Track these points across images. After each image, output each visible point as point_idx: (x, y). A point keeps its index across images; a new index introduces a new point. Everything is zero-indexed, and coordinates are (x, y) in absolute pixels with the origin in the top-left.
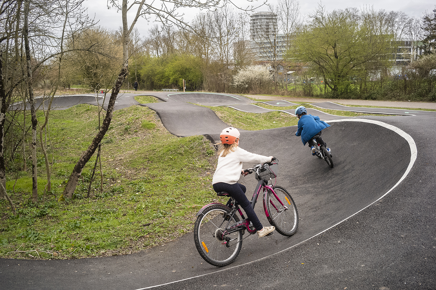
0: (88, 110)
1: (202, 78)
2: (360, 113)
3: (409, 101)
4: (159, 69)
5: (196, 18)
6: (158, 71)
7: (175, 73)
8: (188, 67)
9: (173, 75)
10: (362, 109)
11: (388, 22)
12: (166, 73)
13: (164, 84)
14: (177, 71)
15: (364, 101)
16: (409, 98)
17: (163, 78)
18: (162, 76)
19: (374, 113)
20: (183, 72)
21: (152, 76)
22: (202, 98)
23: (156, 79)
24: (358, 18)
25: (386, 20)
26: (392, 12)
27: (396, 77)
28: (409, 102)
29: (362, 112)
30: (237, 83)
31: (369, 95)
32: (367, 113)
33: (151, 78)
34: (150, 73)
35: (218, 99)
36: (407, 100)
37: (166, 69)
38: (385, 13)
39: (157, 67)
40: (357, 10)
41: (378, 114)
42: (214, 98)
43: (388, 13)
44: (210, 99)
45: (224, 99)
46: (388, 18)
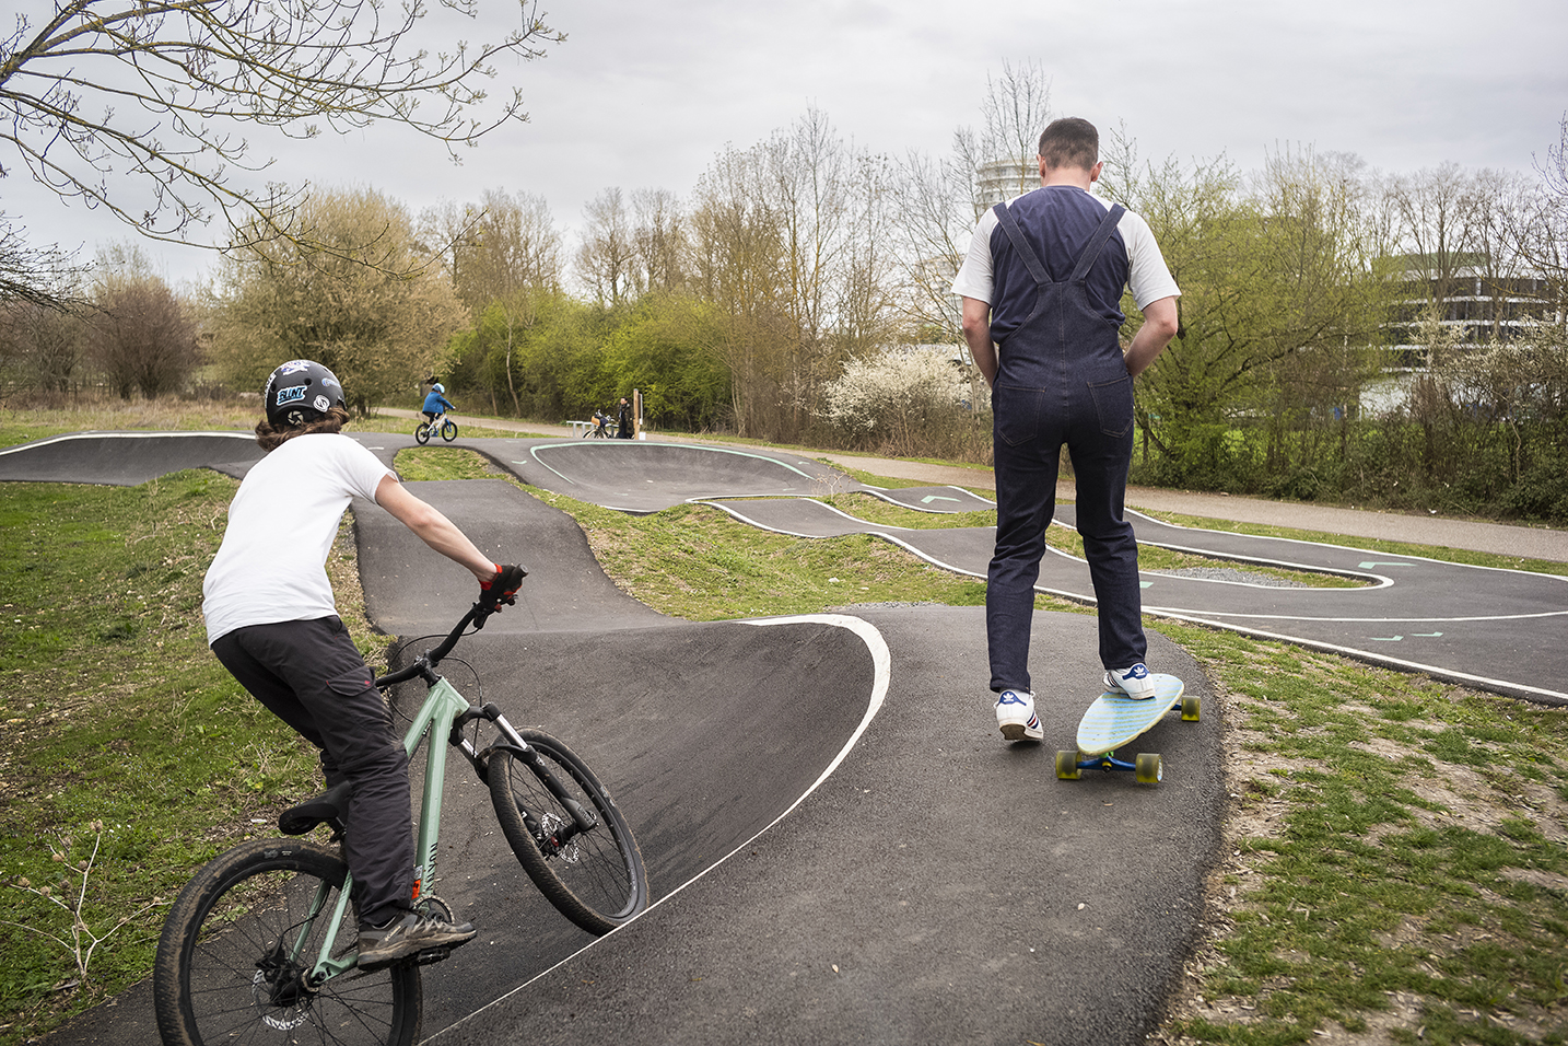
0: (195, 494)
1: (729, 383)
2: (1194, 558)
3: (1434, 512)
4: (584, 346)
5: (713, 167)
6: (579, 355)
7: (635, 363)
8: (679, 344)
9: (628, 369)
10: (1212, 540)
11: (1468, 209)
12: (606, 364)
13: (597, 402)
14: (644, 357)
15: (1267, 503)
16: (1434, 501)
17: (595, 382)
18: (593, 373)
19: (1243, 561)
20: (664, 361)
21: (557, 372)
22: (671, 465)
23: (572, 381)
24: (1360, 192)
25: (1464, 202)
26: (1486, 172)
27: (1392, 421)
28: (1431, 515)
29: (1200, 554)
30: (838, 413)
31: (1288, 481)
32: (1220, 558)
33: (553, 377)
34: (552, 361)
35: (726, 472)
36: (1422, 509)
37: (607, 348)
38: (1461, 176)
39: (577, 342)
41: (1258, 563)
42: (712, 465)
43: (1472, 178)
44: (698, 468)
45: (751, 471)
46: (1472, 194)
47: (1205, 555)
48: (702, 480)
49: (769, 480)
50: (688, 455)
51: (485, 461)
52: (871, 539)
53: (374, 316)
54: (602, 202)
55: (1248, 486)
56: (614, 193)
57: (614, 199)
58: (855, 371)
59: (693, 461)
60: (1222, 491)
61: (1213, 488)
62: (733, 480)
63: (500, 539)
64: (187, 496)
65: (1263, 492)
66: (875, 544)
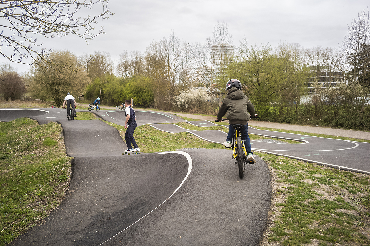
0: (24, 124)
1: (153, 97)
2: (263, 137)
3: (317, 126)
4: (119, 88)
5: (149, 46)
6: (117, 90)
7: (131, 92)
8: (141, 87)
9: (129, 93)
11: (324, 56)
12: (124, 92)
13: (122, 101)
14: (133, 90)
15: (279, 124)
16: (317, 123)
17: (121, 96)
18: (121, 94)
19: (274, 138)
20: (138, 91)
21: (112, 94)
22: (140, 116)
23: (116, 96)
24: (300, 52)
25: (323, 55)
26: (328, 48)
27: (308, 105)
30: (179, 103)
31: (284, 119)
32: (269, 137)
33: (111, 95)
34: (111, 92)
35: (153, 117)
36: (315, 125)
37: (124, 88)
38: (322, 49)
39: (117, 87)
40: (298, 45)
41: (278, 138)
42: (150, 116)
43: (324, 49)
45: (159, 117)
46: (324, 53)
47: (265, 136)
48: (147, 120)
49: (163, 119)
50: (144, 113)
51: (95, 115)
52: (187, 133)
53: (68, 81)
54: (123, 54)
55: (275, 120)
56: (126, 52)
57: (126, 53)
58: (183, 94)
59: (145, 115)
60: (269, 121)
61: (267, 121)
62: (154, 120)
63: (99, 134)
64: (22, 124)
65: (278, 121)
66: (188, 134)
